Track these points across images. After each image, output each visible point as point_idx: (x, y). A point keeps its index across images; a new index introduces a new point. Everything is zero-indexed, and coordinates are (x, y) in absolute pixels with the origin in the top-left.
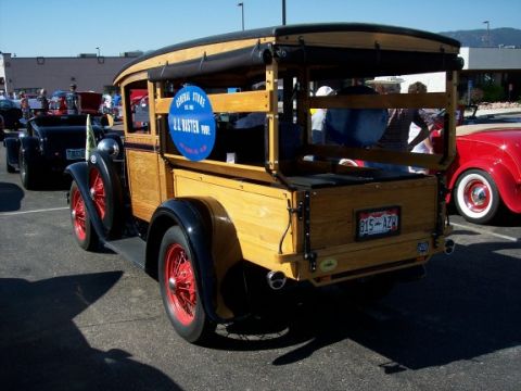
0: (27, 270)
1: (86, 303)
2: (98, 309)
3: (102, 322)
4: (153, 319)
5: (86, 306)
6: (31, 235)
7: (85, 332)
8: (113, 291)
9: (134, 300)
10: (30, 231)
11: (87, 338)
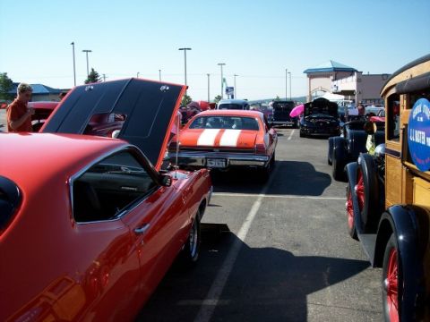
0: (297, 246)
1: (327, 283)
2: (333, 292)
3: (329, 303)
4: (374, 313)
5: (325, 286)
6: (317, 217)
7: (311, 309)
8: (354, 279)
9: (367, 291)
10: (318, 214)
11: (309, 314)
